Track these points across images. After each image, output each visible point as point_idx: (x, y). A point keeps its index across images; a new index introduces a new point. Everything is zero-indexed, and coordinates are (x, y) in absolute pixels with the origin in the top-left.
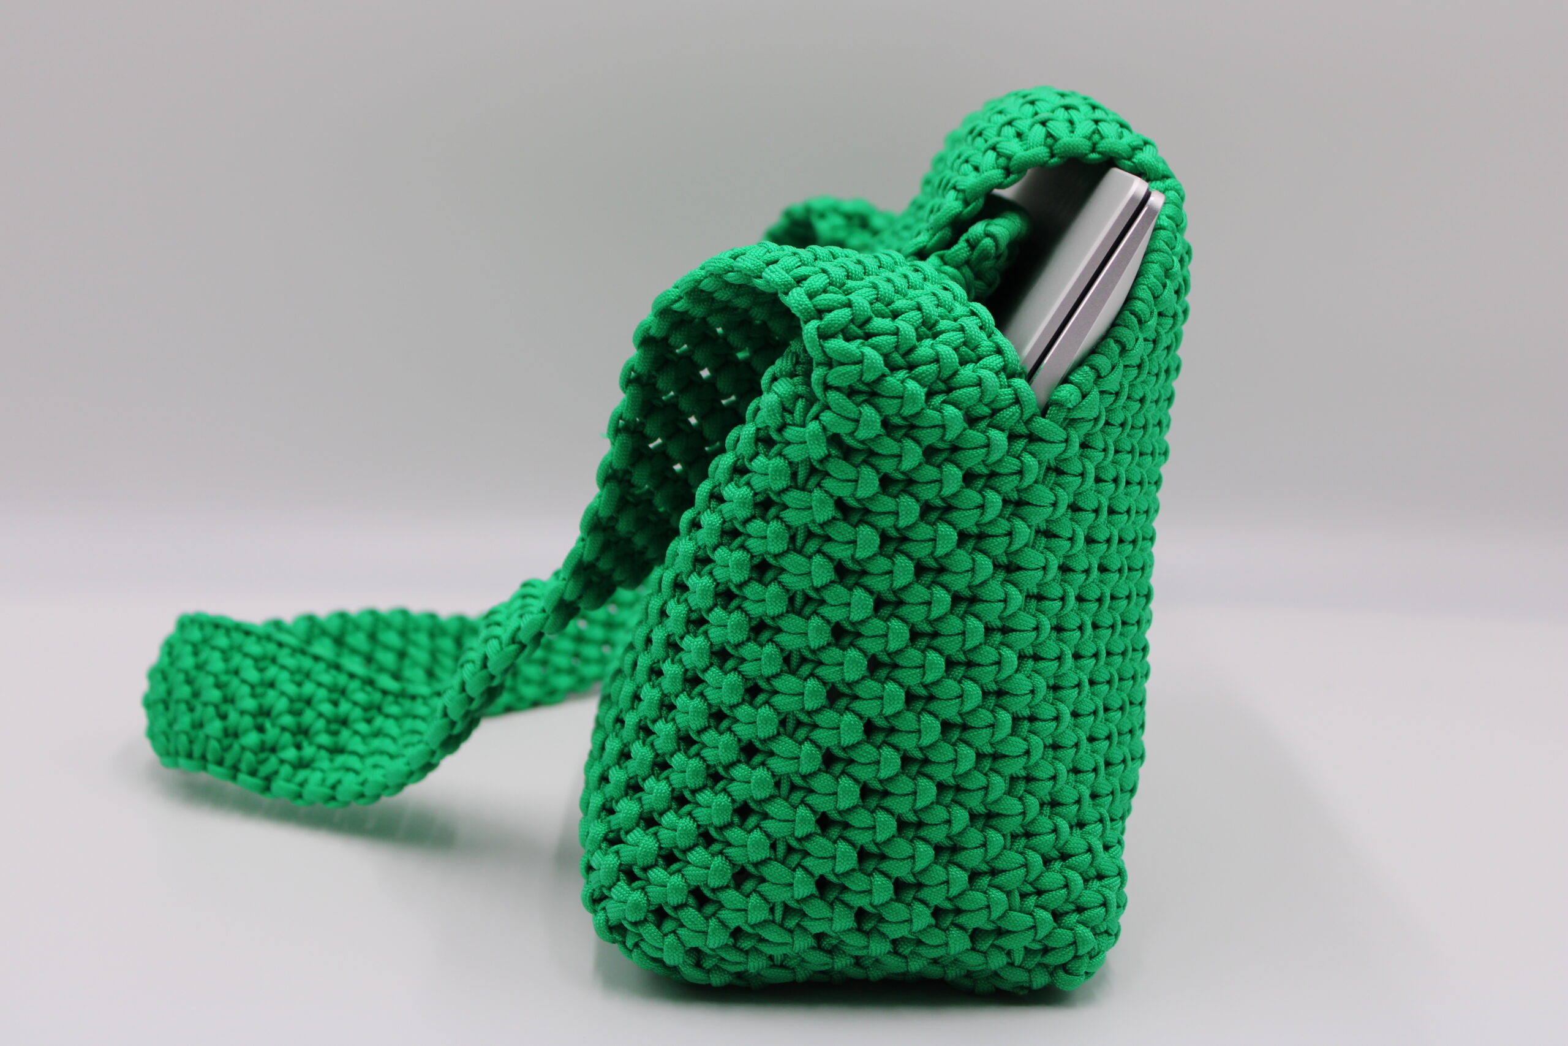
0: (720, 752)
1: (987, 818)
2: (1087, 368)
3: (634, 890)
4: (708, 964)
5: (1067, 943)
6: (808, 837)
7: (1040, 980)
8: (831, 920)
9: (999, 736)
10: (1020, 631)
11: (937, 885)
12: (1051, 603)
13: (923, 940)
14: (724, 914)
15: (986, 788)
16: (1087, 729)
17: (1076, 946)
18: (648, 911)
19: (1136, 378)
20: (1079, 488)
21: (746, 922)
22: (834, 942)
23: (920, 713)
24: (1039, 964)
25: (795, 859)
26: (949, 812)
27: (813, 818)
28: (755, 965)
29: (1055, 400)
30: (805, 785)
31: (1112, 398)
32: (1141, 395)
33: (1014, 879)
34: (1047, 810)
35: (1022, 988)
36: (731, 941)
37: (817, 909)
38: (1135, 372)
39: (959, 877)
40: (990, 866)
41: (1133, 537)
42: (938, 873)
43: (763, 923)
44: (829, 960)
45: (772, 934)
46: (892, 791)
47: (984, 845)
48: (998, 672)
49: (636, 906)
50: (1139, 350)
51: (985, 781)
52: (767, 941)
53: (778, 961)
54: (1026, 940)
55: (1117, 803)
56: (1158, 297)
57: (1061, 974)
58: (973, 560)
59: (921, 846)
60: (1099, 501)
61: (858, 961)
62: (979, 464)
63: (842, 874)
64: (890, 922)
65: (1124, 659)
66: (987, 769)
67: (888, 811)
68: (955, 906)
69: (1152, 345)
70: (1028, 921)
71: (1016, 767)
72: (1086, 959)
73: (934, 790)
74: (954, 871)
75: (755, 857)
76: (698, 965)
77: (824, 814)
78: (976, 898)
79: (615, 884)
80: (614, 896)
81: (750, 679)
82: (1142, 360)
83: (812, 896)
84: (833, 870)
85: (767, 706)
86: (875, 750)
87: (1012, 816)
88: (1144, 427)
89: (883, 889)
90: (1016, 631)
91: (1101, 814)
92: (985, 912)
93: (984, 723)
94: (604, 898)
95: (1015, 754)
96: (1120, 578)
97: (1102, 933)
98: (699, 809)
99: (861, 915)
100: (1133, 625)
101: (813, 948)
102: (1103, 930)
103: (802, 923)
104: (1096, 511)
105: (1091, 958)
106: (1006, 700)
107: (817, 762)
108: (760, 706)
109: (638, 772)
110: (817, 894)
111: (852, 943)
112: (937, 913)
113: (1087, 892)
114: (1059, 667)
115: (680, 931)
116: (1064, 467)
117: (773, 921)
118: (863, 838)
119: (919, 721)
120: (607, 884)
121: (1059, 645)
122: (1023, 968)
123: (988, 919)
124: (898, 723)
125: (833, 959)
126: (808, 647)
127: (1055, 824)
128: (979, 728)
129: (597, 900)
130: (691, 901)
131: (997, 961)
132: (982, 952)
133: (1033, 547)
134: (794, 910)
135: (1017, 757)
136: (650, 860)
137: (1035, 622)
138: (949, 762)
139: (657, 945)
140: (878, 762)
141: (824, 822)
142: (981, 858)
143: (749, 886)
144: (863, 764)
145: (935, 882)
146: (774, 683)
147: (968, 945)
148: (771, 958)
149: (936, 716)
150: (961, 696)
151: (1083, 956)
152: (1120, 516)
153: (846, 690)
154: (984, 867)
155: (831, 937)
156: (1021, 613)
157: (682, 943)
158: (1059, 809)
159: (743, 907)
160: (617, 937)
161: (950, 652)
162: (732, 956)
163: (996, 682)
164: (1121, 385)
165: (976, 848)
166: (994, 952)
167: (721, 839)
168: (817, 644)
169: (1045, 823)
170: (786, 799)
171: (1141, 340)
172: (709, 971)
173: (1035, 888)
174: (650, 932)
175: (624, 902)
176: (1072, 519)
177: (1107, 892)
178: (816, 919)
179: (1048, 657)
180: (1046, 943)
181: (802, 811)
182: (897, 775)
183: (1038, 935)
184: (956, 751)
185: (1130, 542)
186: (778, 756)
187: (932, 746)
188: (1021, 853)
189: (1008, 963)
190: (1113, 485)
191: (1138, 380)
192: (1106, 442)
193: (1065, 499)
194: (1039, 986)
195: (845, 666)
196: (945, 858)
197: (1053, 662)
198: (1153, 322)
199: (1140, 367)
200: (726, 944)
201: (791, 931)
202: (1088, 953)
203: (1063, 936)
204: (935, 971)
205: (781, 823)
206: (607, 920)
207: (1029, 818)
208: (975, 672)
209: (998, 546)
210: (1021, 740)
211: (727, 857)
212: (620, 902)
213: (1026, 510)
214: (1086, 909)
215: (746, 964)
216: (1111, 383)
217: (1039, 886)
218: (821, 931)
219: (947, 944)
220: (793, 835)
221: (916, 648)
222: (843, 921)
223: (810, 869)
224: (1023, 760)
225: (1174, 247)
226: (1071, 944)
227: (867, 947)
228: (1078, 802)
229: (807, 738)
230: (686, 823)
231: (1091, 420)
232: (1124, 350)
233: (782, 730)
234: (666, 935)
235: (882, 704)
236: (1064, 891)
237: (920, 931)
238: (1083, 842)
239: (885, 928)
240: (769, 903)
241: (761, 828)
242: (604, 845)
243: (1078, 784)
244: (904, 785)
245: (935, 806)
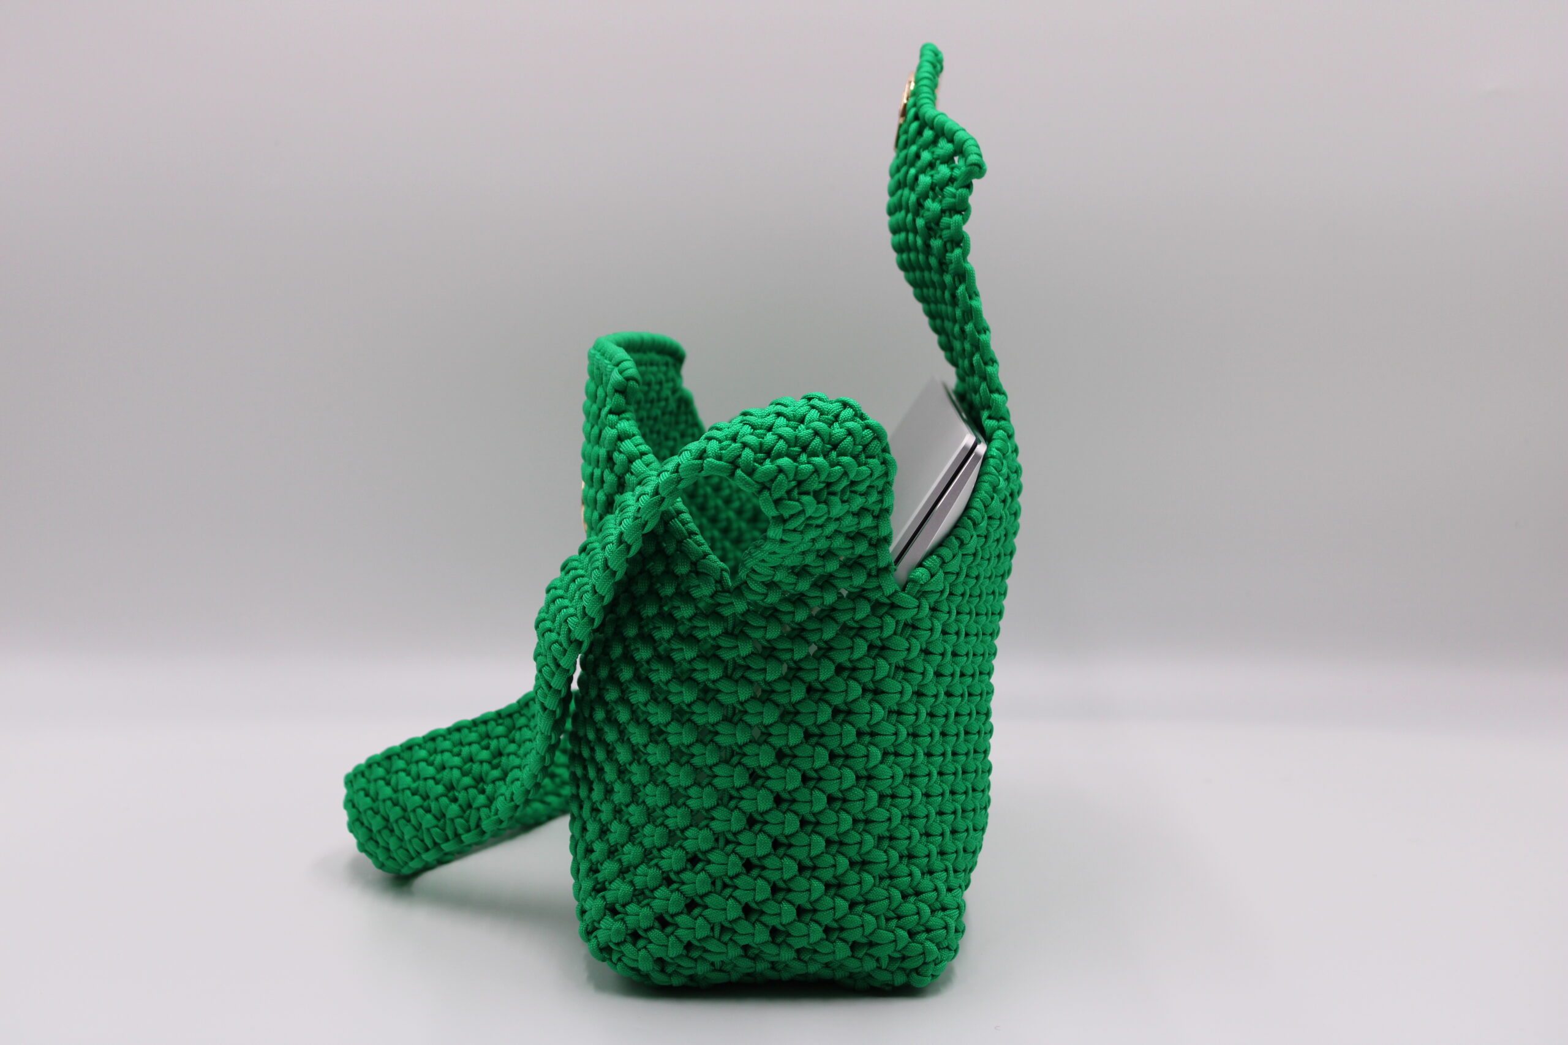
0: (678, 820)
1: (862, 864)
2: (934, 557)
3: (616, 921)
4: (670, 970)
5: (918, 953)
6: (737, 876)
7: (900, 979)
8: (753, 935)
9: (869, 807)
10: (883, 735)
11: (826, 911)
12: (907, 717)
13: (818, 950)
14: (679, 932)
15: (860, 843)
16: (936, 805)
17: (925, 956)
18: (627, 934)
19: (972, 563)
20: (929, 638)
21: (695, 937)
22: (756, 952)
23: (812, 790)
24: (899, 968)
25: (728, 891)
26: (835, 859)
27: (740, 863)
28: (701, 969)
29: (912, 578)
30: (735, 840)
31: (954, 577)
32: (977, 574)
33: (881, 906)
34: (905, 861)
35: (888, 985)
36: (685, 952)
37: (744, 927)
38: (971, 558)
39: (842, 905)
40: (864, 898)
41: (972, 673)
42: (828, 901)
43: (707, 938)
44: (753, 965)
45: (712, 946)
46: (794, 843)
47: (860, 883)
48: (867, 763)
49: (618, 931)
50: (973, 544)
51: (860, 838)
52: (710, 951)
53: (718, 966)
54: (889, 950)
55: (960, 858)
56: (988, 506)
57: (914, 975)
58: (847, 684)
59: (816, 883)
60: (945, 648)
61: (773, 965)
62: (850, 620)
63: (760, 902)
64: (795, 936)
65: (967, 758)
66: (861, 830)
67: (791, 857)
68: (839, 925)
69: (984, 540)
70: (891, 936)
71: (881, 829)
72: (932, 965)
73: (823, 844)
74: (839, 901)
75: (701, 891)
76: (663, 971)
77: (748, 860)
78: (855, 919)
79: (602, 918)
80: (603, 927)
81: (698, 768)
82: (976, 549)
83: (739, 918)
84: (754, 899)
85: (710, 786)
86: (781, 814)
87: (879, 863)
88: (980, 596)
89: (789, 913)
90: (880, 735)
91: (946, 866)
92: (861, 929)
93: (857, 798)
94: (595, 929)
95: (881, 820)
96: (962, 701)
97: (944, 948)
98: (663, 861)
99: (774, 932)
100: (975, 734)
101: (742, 956)
102: (945, 946)
103: (733, 938)
104: (943, 655)
105: (936, 965)
106: (874, 782)
107: (743, 823)
108: (705, 787)
109: (618, 841)
110: (743, 916)
111: (768, 952)
112: (827, 930)
113: (933, 918)
114: (913, 761)
115: (650, 946)
116: (918, 624)
117: (713, 937)
118: (774, 876)
119: (811, 794)
120: (597, 918)
121: (914, 747)
122: (888, 971)
123: (863, 935)
124: (797, 795)
125: (755, 963)
126: (736, 744)
127: (935, 885)
128: (854, 801)
129: (590, 932)
130: (657, 924)
131: (870, 965)
132: (859, 958)
133: (893, 678)
134: (727, 929)
135: (882, 822)
136: (628, 899)
137: (894, 729)
138: (834, 823)
139: (634, 957)
140: (783, 823)
141: (748, 866)
142: (858, 892)
143: (696, 911)
144: (774, 824)
145: (826, 908)
146: (714, 770)
147: (849, 953)
148: (713, 964)
149: (824, 792)
150: (840, 778)
151: (930, 962)
152: (961, 658)
153: (762, 774)
154: (860, 899)
155: (754, 948)
156: (884, 723)
157: (651, 954)
158: (914, 861)
159: (692, 926)
160: (606, 956)
161: (832, 747)
162: (685, 963)
163: (866, 770)
164: (960, 567)
165: (855, 885)
166: (867, 958)
167: (678, 880)
168: (743, 741)
169: (903, 869)
170: (722, 850)
171: (975, 536)
172: (670, 975)
173: (895, 914)
174: (628, 948)
175: (610, 930)
176: (924, 660)
177: (948, 919)
178: (743, 935)
179: (905, 754)
180: (904, 953)
181: (733, 858)
182: (797, 832)
183: (898, 947)
184: (838, 816)
185: (970, 676)
186: (717, 819)
187: (821, 812)
188: (886, 890)
189: (877, 967)
190: (955, 637)
191: (974, 564)
192: (950, 607)
193: (917, 646)
194: (899, 984)
195: (760, 756)
196: (832, 891)
197: (908, 758)
198: (984, 524)
199: (975, 555)
200: (681, 955)
201: (726, 944)
202: (933, 961)
203: (916, 948)
204: (827, 973)
205: (719, 866)
206: (598, 945)
207: (892, 864)
208: (850, 762)
209: (866, 677)
210: (884, 811)
211: (681, 893)
212: (607, 929)
213: (887, 653)
214: (933, 930)
215: (696, 968)
216: (953, 567)
217: (899, 913)
218: (747, 943)
219: (834, 952)
220: (726, 875)
221: (809, 745)
222: (762, 936)
223: (738, 898)
224: (887, 824)
225: (1001, 470)
226: (922, 954)
227: (778, 955)
228: (928, 856)
229: (736, 807)
230: (653, 872)
231: (938, 592)
232: (962, 544)
233: (720, 802)
234: (639, 950)
235: (786, 782)
236: (916, 917)
237: (815, 943)
238: (931, 883)
239: (790, 940)
240: (710, 923)
241: (705, 871)
242: (593, 894)
243: (929, 844)
244: (802, 839)
245: (825, 855)
